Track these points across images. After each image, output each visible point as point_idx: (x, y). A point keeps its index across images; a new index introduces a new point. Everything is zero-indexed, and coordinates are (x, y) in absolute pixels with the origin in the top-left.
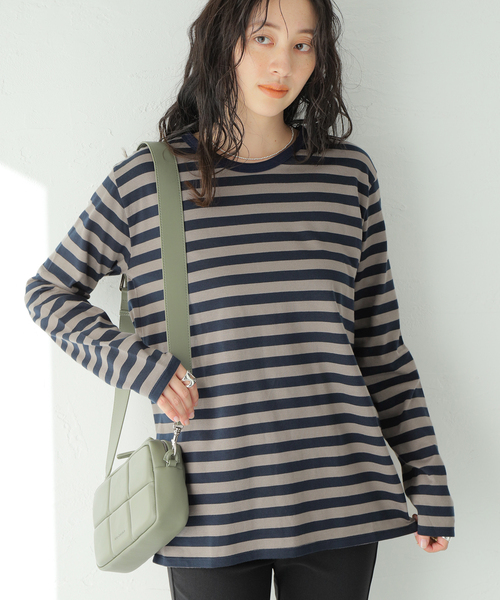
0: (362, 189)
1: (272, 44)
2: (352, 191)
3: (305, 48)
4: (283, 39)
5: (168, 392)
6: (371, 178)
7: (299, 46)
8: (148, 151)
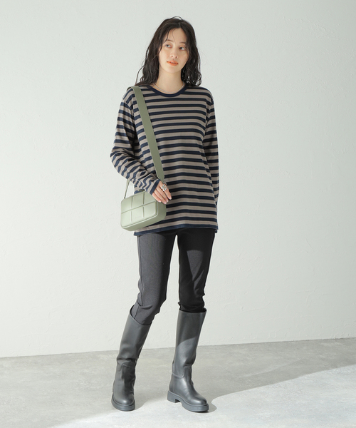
0: (208, 103)
1: (171, 47)
2: (204, 103)
3: (183, 49)
4: (175, 45)
5: (155, 192)
6: (212, 100)
7: (181, 48)
8: (132, 90)
